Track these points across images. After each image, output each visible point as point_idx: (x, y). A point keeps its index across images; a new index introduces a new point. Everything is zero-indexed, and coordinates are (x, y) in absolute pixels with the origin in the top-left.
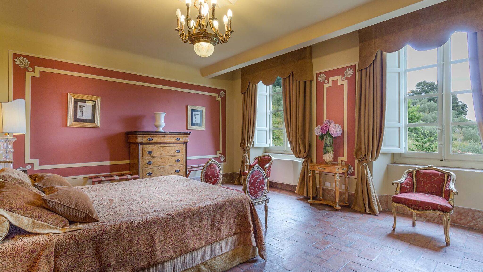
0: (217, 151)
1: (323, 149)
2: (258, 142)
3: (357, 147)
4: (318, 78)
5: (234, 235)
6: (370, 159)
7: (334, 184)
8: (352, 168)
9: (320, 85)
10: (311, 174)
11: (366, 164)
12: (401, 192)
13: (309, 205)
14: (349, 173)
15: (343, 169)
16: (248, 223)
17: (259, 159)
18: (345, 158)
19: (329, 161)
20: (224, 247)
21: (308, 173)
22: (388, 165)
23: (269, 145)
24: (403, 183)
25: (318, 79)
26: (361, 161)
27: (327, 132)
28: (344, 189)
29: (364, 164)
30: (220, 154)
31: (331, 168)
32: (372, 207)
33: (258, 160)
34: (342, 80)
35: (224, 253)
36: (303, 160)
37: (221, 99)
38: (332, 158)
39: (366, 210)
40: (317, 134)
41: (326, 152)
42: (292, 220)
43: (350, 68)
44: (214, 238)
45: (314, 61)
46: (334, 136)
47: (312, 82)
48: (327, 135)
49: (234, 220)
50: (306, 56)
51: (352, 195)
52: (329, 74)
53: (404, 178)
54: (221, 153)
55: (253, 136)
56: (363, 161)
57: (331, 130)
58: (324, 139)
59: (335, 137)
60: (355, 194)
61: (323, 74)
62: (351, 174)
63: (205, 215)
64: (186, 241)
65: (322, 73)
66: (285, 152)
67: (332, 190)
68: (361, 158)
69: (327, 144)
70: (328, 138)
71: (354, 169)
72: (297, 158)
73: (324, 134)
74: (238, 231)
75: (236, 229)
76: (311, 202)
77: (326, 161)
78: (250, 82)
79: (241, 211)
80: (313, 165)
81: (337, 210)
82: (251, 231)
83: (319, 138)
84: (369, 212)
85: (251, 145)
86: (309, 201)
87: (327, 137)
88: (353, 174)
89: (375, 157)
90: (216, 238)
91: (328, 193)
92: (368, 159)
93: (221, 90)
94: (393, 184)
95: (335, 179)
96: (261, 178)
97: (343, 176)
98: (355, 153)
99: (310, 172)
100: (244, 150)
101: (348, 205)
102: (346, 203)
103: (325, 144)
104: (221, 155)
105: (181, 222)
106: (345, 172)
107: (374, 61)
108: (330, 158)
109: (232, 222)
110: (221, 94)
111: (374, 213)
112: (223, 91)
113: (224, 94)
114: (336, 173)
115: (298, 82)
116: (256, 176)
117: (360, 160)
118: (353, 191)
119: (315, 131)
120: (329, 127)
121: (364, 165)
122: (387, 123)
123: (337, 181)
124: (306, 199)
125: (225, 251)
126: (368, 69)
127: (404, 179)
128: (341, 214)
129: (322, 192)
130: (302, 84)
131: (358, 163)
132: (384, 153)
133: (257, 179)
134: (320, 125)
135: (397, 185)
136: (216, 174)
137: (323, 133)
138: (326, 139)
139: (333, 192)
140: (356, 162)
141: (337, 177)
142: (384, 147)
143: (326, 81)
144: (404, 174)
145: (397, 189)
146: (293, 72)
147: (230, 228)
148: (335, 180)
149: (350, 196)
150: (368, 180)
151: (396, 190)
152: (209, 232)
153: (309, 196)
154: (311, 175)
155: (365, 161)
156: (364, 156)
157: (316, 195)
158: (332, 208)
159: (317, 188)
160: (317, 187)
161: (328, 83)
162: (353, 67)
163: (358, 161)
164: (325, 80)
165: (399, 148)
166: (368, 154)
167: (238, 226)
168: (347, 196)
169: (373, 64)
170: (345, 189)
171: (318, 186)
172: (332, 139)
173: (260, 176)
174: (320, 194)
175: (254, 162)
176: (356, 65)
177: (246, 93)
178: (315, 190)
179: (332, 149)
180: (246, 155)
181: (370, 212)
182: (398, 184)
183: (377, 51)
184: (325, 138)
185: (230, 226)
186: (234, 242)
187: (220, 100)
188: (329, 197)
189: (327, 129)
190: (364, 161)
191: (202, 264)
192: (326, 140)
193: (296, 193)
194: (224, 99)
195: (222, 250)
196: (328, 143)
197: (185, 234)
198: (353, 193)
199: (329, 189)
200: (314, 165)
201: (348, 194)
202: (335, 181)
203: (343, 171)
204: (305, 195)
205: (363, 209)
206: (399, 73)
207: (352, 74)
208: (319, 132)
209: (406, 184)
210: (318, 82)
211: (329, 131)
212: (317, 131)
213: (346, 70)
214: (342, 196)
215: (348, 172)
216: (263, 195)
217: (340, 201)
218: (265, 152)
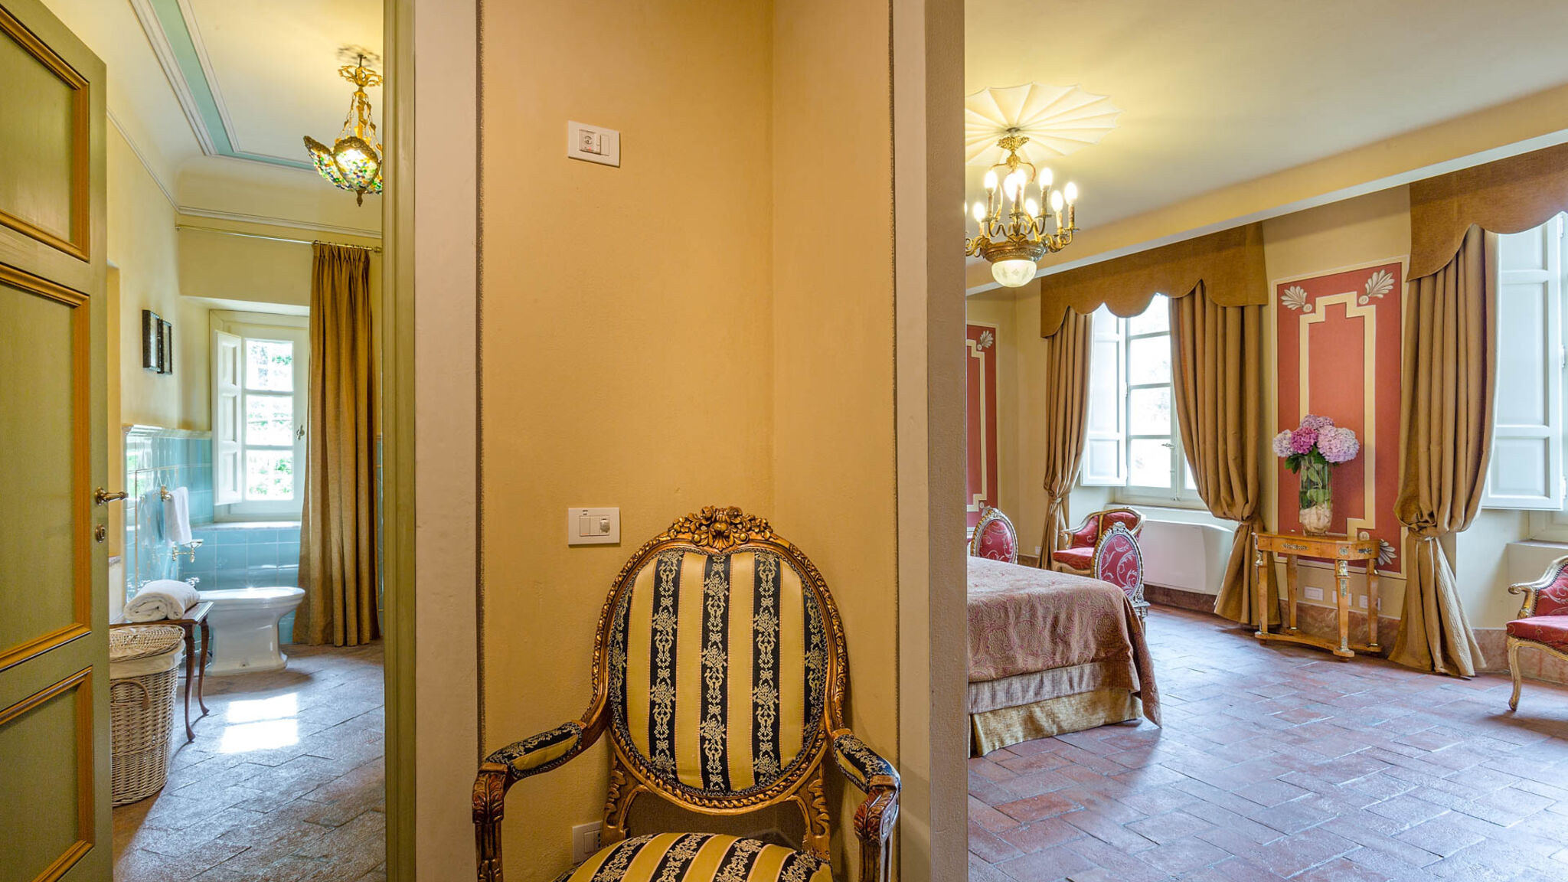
0: (974, 495)
1: (1298, 494)
2: (1092, 473)
3: (1404, 490)
4: (1283, 298)
5: (1093, 661)
6: (1446, 525)
7: (1334, 593)
8: (1392, 550)
9: (1288, 320)
10: (1262, 560)
11: (1434, 540)
12: (1536, 612)
13: (1258, 646)
14: (1382, 563)
15: (1362, 551)
16: (1122, 639)
17: (1099, 518)
18: (1370, 521)
19: (1318, 529)
20: (1076, 680)
21: (1254, 557)
22: (1508, 545)
23: (1127, 480)
24: (1545, 590)
25: (1284, 301)
26: (1419, 530)
27: (1311, 449)
28: (1367, 607)
29: (1427, 539)
30: (982, 503)
31: (1324, 547)
32: (1453, 656)
33: (1098, 522)
34: (1359, 305)
35: (1076, 694)
36: (1236, 524)
37: (983, 353)
38: (1327, 520)
39: (1433, 665)
40: (1279, 455)
41: (1310, 504)
42: (1213, 668)
43: (1383, 272)
44: (1058, 658)
45: (1269, 249)
46: (1332, 461)
47: (1264, 309)
48: (1312, 458)
49: (1094, 630)
50: (1245, 239)
51: (1392, 624)
52: (1314, 288)
53: (1548, 576)
54: (986, 499)
55: (1078, 455)
56: (1424, 530)
57: (1323, 443)
58: (1301, 468)
59: (1336, 464)
60: (1400, 621)
61: (1298, 288)
62: (1386, 567)
63: (1040, 612)
64: (1012, 653)
65: (1295, 284)
66: (1177, 504)
67: (1326, 608)
68: (1419, 522)
69: (1311, 480)
70: (1315, 466)
71: (1398, 552)
72: (1219, 519)
73: (1302, 454)
74: (1103, 655)
75: (1098, 651)
76: (1265, 638)
77: (1308, 527)
78: (1069, 307)
79: (1106, 614)
80: (1269, 537)
81: (1342, 659)
82: (1129, 657)
83: (1285, 465)
84: (1443, 670)
85: (1072, 480)
86: (1258, 633)
87: (1310, 462)
88: (1395, 566)
89: (1461, 521)
90: (1062, 659)
91: (1312, 617)
92: (1438, 525)
93: (982, 329)
94: (1511, 591)
95: (1336, 576)
96: (1129, 555)
97: (1363, 570)
98: (1398, 508)
99: (1259, 556)
100: (1052, 495)
101: (1377, 650)
102: (1373, 646)
103: (1304, 481)
104: (986, 505)
105: (1000, 617)
106: (1367, 558)
107: (1457, 255)
108: (1322, 520)
109: (1090, 633)
110: (984, 340)
111: (1460, 674)
112: (988, 332)
113: (992, 339)
114: (1340, 560)
115: (1220, 311)
116: (1119, 550)
117: (1414, 526)
118: (1393, 613)
119: (1274, 446)
120: (1317, 436)
121: (1429, 541)
122: (1499, 426)
123: (1344, 581)
124: (1248, 631)
125: (1077, 690)
126: (1440, 276)
127: (1551, 580)
128: (1357, 668)
129: (1297, 615)
130: (1232, 316)
131: (1409, 536)
132: (1492, 512)
133: (1119, 556)
134: (1291, 430)
135: (1524, 593)
136: (1005, 547)
137: (1300, 452)
138: (1308, 469)
139: (1333, 615)
140: (1405, 532)
141: (1344, 571)
142: (1493, 492)
143: (1308, 308)
144: (1551, 565)
145: (1524, 604)
146: (1204, 282)
147: (1086, 646)
148: (1337, 579)
149: (1384, 628)
150: (1441, 584)
151: (1523, 608)
152: (1047, 645)
153: (1255, 623)
154: (1261, 564)
155: (1430, 530)
156: (1426, 517)
157: (1277, 623)
158: (1325, 653)
159: (1279, 604)
160: (1279, 600)
161: (1314, 311)
162: (1394, 269)
163: (1410, 529)
164: (1303, 304)
165: (1548, 499)
166: (1438, 511)
167: (1102, 644)
168: (1374, 626)
169: (1454, 262)
170: (1369, 606)
171: (1284, 597)
172: (1326, 468)
173: (1128, 551)
174: (1290, 620)
175: (1085, 528)
176: (1401, 263)
177: (1059, 335)
178: (1273, 611)
179: (1327, 495)
180: (1057, 507)
181: (1445, 669)
182: (1527, 591)
183: (1467, 230)
184: (1304, 464)
185: (1086, 642)
186: (1094, 676)
187: (982, 356)
188: (1320, 630)
189: (1312, 441)
190: (1428, 529)
191: (1037, 703)
192: (1308, 471)
193: (1216, 615)
194: (990, 353)
195: (1071, 686)
196: (1315, 478)
197: (1009, 640)
198: (1394, 620)
199: (1318, 607)
200: (1271, 537)
201: (1379, 621)
202: (1337, 582)
203: (1361, 557)
204: (1244, 619)
205: (1427, 662)
206: (1544, 284)
207: (1391, 287)
208: (1287, 449)
209: (1554, 592)
210: (1282, 309)
211: (1317, 447)
212: (1280, 445)
213: (1371, 277)
214: (1360, 628)
215: (1380, 559)
216: (1134, 594)
217: (1351, 639)
218: (1114, 503)
